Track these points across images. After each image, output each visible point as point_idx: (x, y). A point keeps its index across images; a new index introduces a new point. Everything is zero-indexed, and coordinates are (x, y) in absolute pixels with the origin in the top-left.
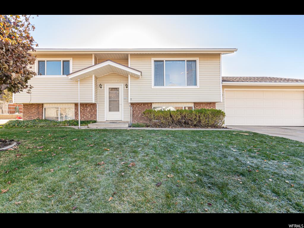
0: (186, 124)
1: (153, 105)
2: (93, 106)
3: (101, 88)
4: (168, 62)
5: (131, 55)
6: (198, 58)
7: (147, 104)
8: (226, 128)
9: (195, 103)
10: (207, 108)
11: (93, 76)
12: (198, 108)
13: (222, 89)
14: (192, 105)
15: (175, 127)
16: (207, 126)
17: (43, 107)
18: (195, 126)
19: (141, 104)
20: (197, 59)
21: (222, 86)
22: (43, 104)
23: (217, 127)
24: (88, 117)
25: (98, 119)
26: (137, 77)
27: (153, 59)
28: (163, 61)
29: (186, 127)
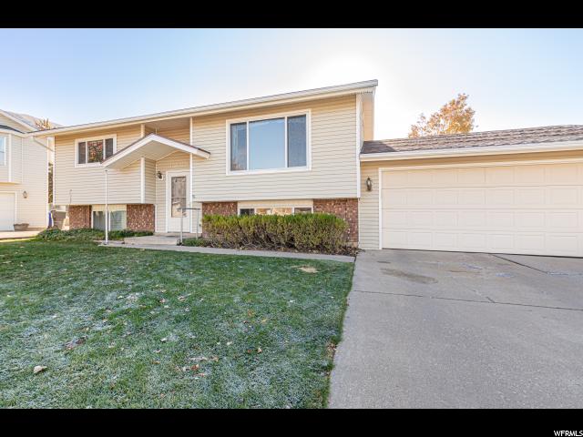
1: (239, 205)
2: (149, 208)
3: (160, 177)
4: (253, 125)
5: (194, 118)
6: (310, 110)
7: (228, 203)
9: (315, 201)
10: (337, 210)
11: (143, 160)
12: (323, 212)
13: (361, 169)
14: (310, 205)
17: (90, 209)
19: (219, 203)
20: (308, 112)
21: (361, 163)
22: (91, 207)
24: (142, 226)
25: (157, 231)
27: (229, 122)
28: (245, 123)
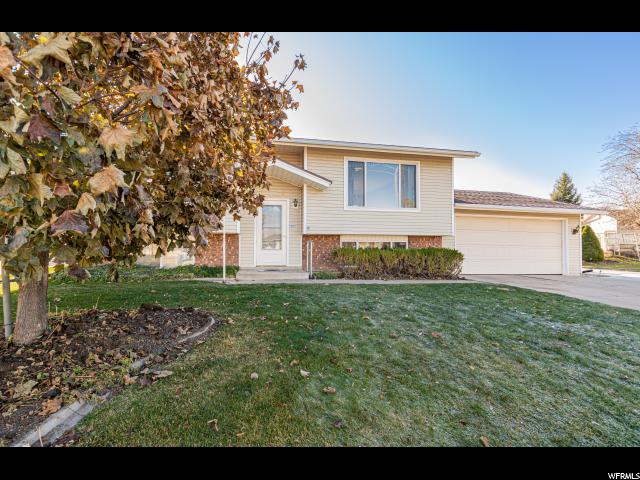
0: (404, 272)
1: (342, 238)
2: (233, 238)
4: (371, 166)
5: (310, 149)
6: (419, 162)
7: (332, 236)
8: (463, 279)
9: (409, 237)
10: (427, 244)
12: (417, 246)
14: (406, 240)
15: (387, 279)
16: (435, 276)
18: (417, 276)
20: (418, 164)
21: (455, 209)
23: (451, 278)
24: (220, 259)
25: (241, 264)
26: (319, 189)
27: (346, 159)
28: (363, 163)
29: (403, 278)
